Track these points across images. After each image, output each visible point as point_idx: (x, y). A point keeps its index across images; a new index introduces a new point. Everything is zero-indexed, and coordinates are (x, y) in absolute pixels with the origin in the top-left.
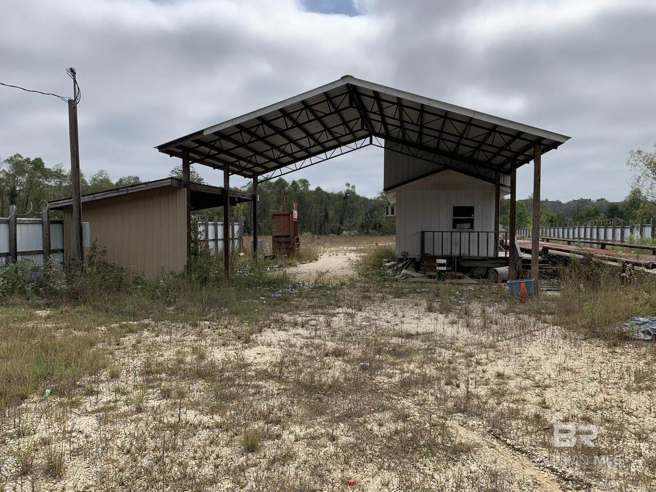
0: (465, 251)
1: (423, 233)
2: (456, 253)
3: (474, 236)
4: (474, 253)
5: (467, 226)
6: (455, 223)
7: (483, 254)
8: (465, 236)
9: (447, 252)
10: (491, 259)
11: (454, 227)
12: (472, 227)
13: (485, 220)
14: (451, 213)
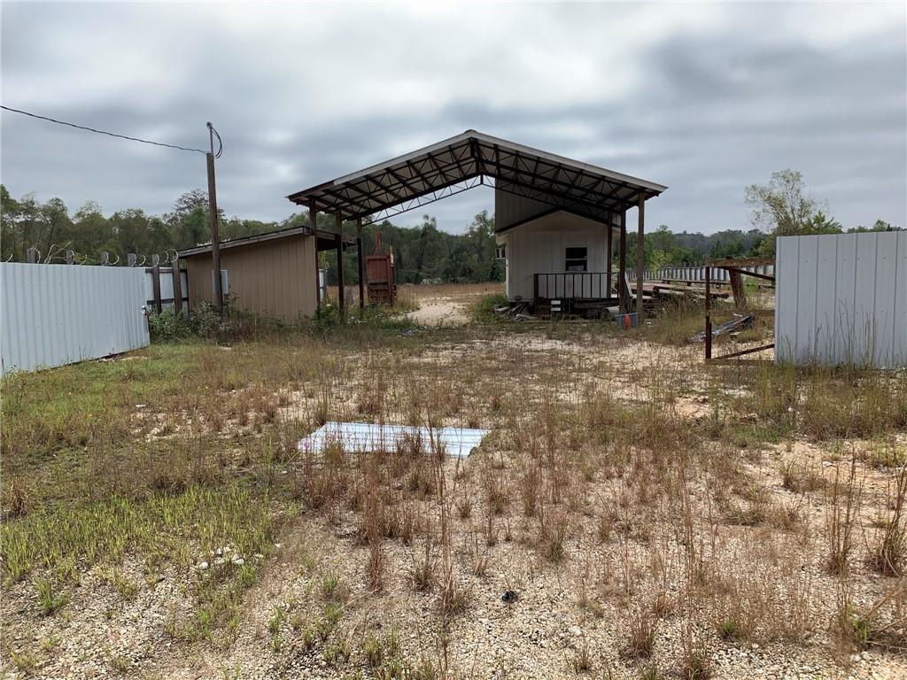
0: (578, 294)
1: (536, 276)
2: (569, 295)
3: (587, 277)
4: (587, 295)
5: (580, 268)
6: (568, 264)
7: (596, 296)
8: (578, 278)
9: (560, 294)
10: (603, 300)
11: (567, 269)
12: (585, 269)
13: (598, 260)
14: (565, 256)
